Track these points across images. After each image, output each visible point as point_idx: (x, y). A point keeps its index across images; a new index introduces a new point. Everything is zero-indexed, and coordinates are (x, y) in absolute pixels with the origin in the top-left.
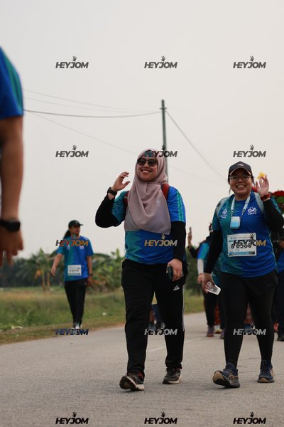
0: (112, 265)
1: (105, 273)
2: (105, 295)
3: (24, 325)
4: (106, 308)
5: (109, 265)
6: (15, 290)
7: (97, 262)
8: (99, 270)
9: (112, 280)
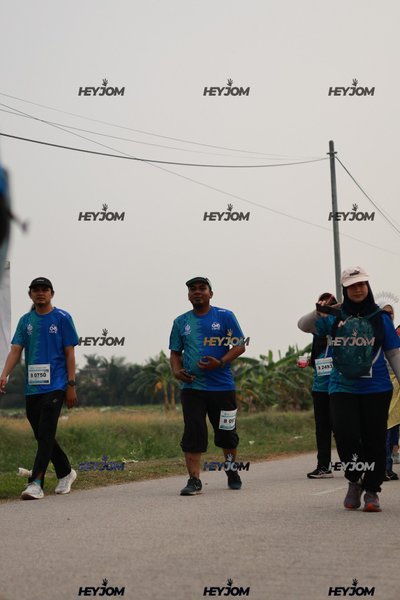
0: (262, 374)
1: (251, 386)
2: (252, 417)
3: (140, 458)
4: (254, 434)
5: (258, 374)
6: (127, 409)
7: (241, 369)
8: (244, 381)
9: (262, 395)
